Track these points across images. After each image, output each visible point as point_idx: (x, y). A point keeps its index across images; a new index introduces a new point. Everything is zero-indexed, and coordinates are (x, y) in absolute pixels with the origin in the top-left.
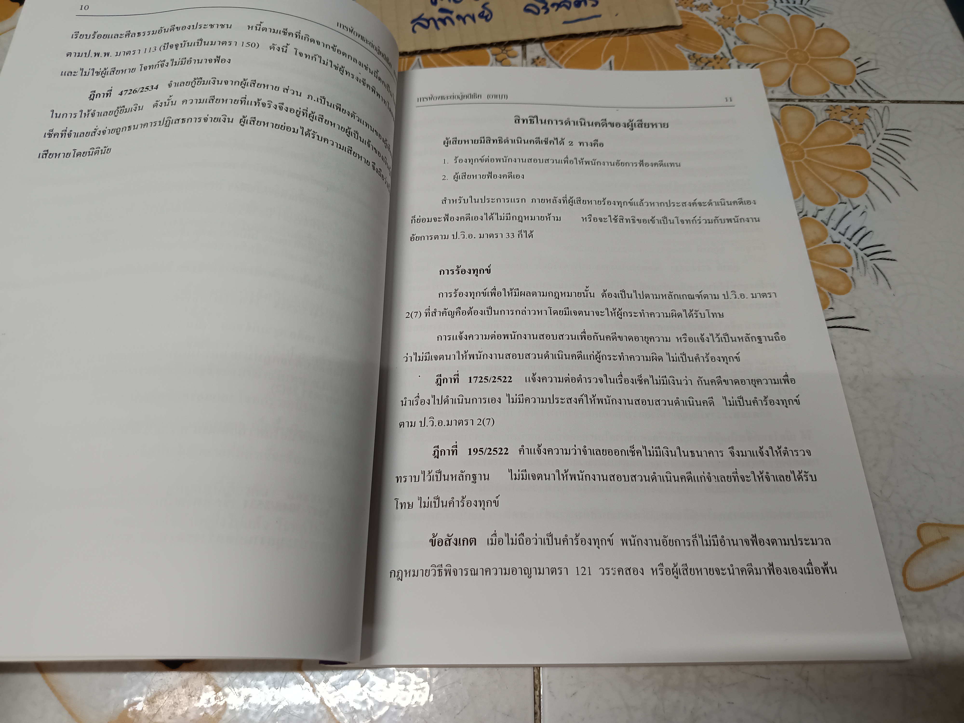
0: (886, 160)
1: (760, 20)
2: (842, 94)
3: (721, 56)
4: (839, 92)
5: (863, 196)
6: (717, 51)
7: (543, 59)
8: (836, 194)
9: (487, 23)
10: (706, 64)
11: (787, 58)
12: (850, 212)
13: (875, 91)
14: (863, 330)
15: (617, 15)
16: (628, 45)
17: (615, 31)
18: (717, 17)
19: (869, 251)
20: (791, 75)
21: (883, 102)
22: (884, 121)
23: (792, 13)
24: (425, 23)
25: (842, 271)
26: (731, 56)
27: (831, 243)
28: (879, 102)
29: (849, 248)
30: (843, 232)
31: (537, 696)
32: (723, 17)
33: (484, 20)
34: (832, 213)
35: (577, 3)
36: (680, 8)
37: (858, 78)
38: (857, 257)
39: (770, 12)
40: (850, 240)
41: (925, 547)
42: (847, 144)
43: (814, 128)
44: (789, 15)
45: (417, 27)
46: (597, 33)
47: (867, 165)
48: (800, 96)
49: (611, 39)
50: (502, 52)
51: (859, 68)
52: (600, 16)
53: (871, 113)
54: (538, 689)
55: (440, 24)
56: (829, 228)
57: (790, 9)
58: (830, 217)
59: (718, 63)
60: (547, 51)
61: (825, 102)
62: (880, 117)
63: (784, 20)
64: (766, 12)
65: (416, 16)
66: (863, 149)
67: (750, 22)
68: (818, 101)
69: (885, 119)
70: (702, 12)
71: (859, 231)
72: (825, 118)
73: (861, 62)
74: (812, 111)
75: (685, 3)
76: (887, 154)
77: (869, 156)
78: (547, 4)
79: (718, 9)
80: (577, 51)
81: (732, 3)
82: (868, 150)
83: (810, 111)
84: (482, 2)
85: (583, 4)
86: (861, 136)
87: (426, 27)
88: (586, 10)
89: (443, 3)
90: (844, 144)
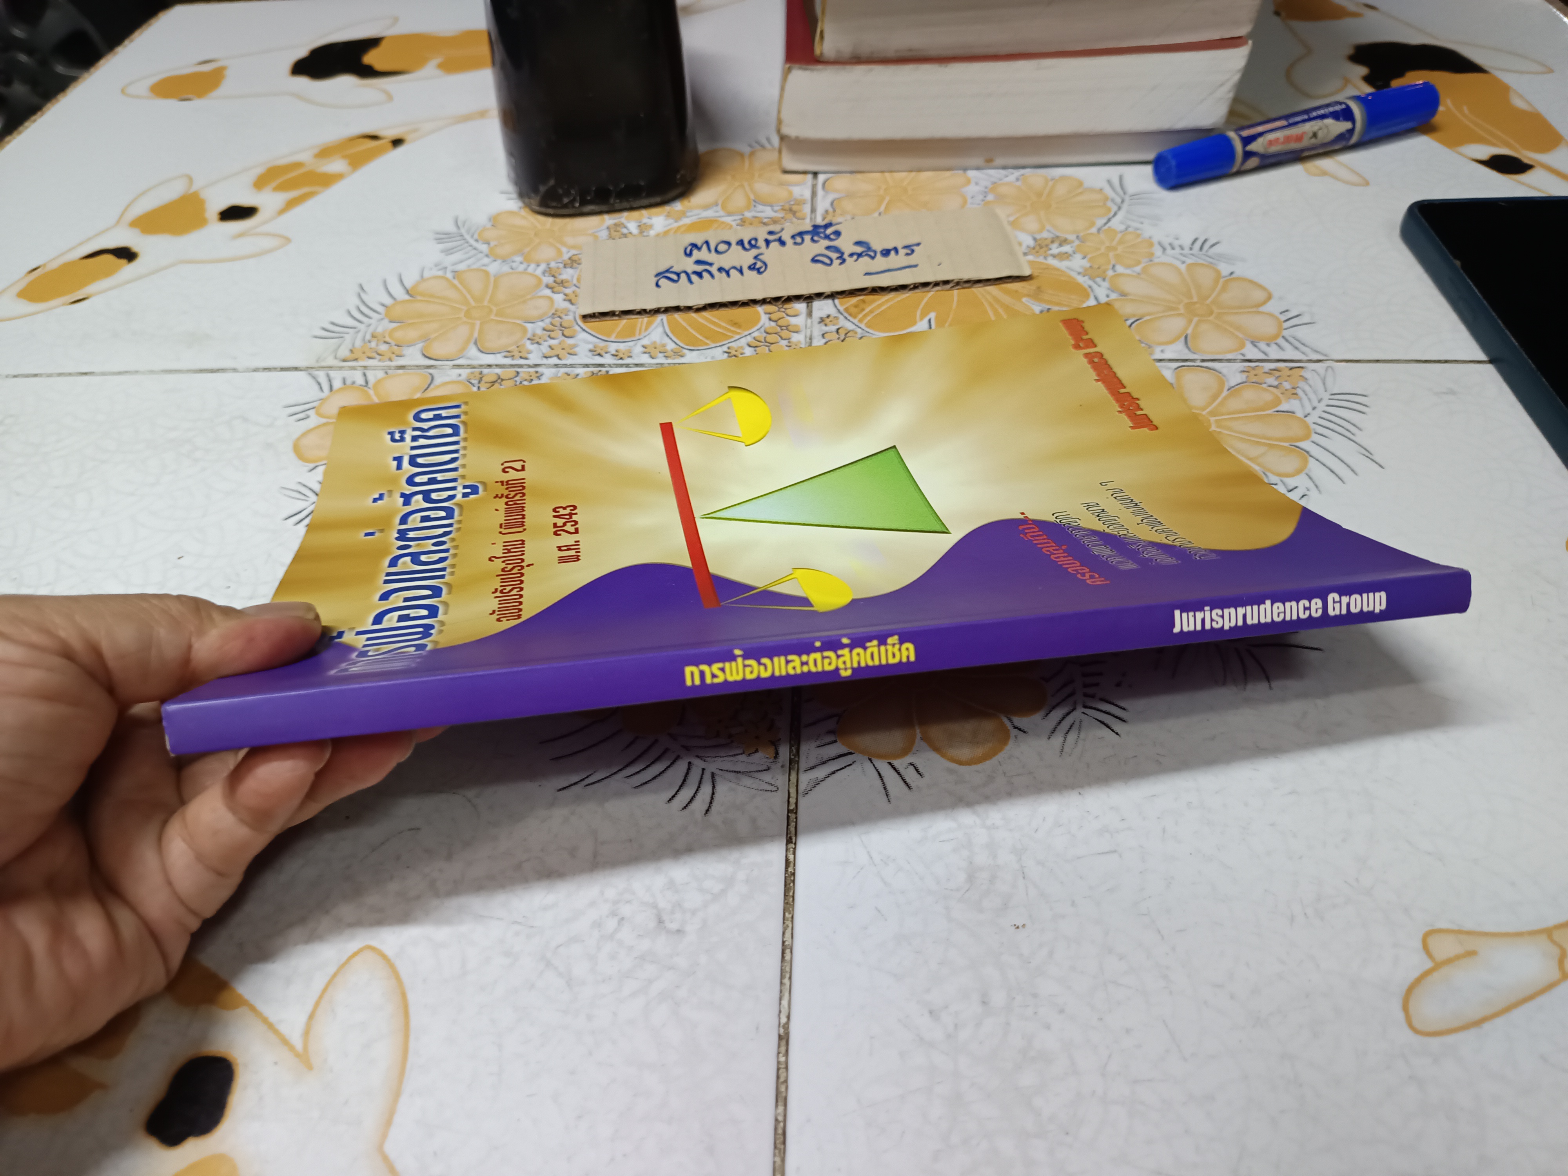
0: (1334, 431)
1: (1144, 268)
2: (1264, 353)
4: (1260, 350)
5: (1303, 477)
6: (1082, 305)
7: (835, 317)
8: (1262, 474)
9: (760, 276)
11: (1182, 311)
13: (1312, 349)
15: (939, 263)
16: (955, 299)
17: (937, 284)
18: (1082, 267)
20: (1189, 332)
21: (1324, 361)
22: (1327, 384)
23: (1189, 261)
24: (675, 277)
28: (1318, 361)
32: (1091, 267)
33: (755, 272)
35: (884, 252)
36: (1030, 258)
37: (1285, 333)
39: (1156, 260)
41: (1438, 966)
42: (1275, 411)
44: (1184, 263)
45: (663, 282)
46: (912, 286)
47: (1306, 437)
48: (1203, 356)
49: (931, 294)
50: (779, 311)
51: (1287, 322)
52: (916, 266)
53: (1307, 375)
55: (694, 278)
57: (1185, 256)
60: (841, 308)
61: (1240, 362)
62: (1322, 380)
63: (1177, 268)
64: (1151, 261)
65: (662, 269)
66: (1299, 418)
67: (1128, 272)
68: (1229, 361)
69: (1329, 381)
70: (1061, 261)
72: (1240, 381)
73: (1290, 315)
74: (1220, 373)
75: (1037, 252)
76: (1337, 424)
77: (1308, 426)
78: (843, 254)
79: (1084, 258)
80: (883, 308)
81: (1103, 250)
82: (1307, 419)
83: (1217, 373)
84: (754, 252)
85: (893, 253)
86: (1295, 402)
87: (675, 281)
88: (897, 260)
89: (701, 255)
90: (1270, 412)
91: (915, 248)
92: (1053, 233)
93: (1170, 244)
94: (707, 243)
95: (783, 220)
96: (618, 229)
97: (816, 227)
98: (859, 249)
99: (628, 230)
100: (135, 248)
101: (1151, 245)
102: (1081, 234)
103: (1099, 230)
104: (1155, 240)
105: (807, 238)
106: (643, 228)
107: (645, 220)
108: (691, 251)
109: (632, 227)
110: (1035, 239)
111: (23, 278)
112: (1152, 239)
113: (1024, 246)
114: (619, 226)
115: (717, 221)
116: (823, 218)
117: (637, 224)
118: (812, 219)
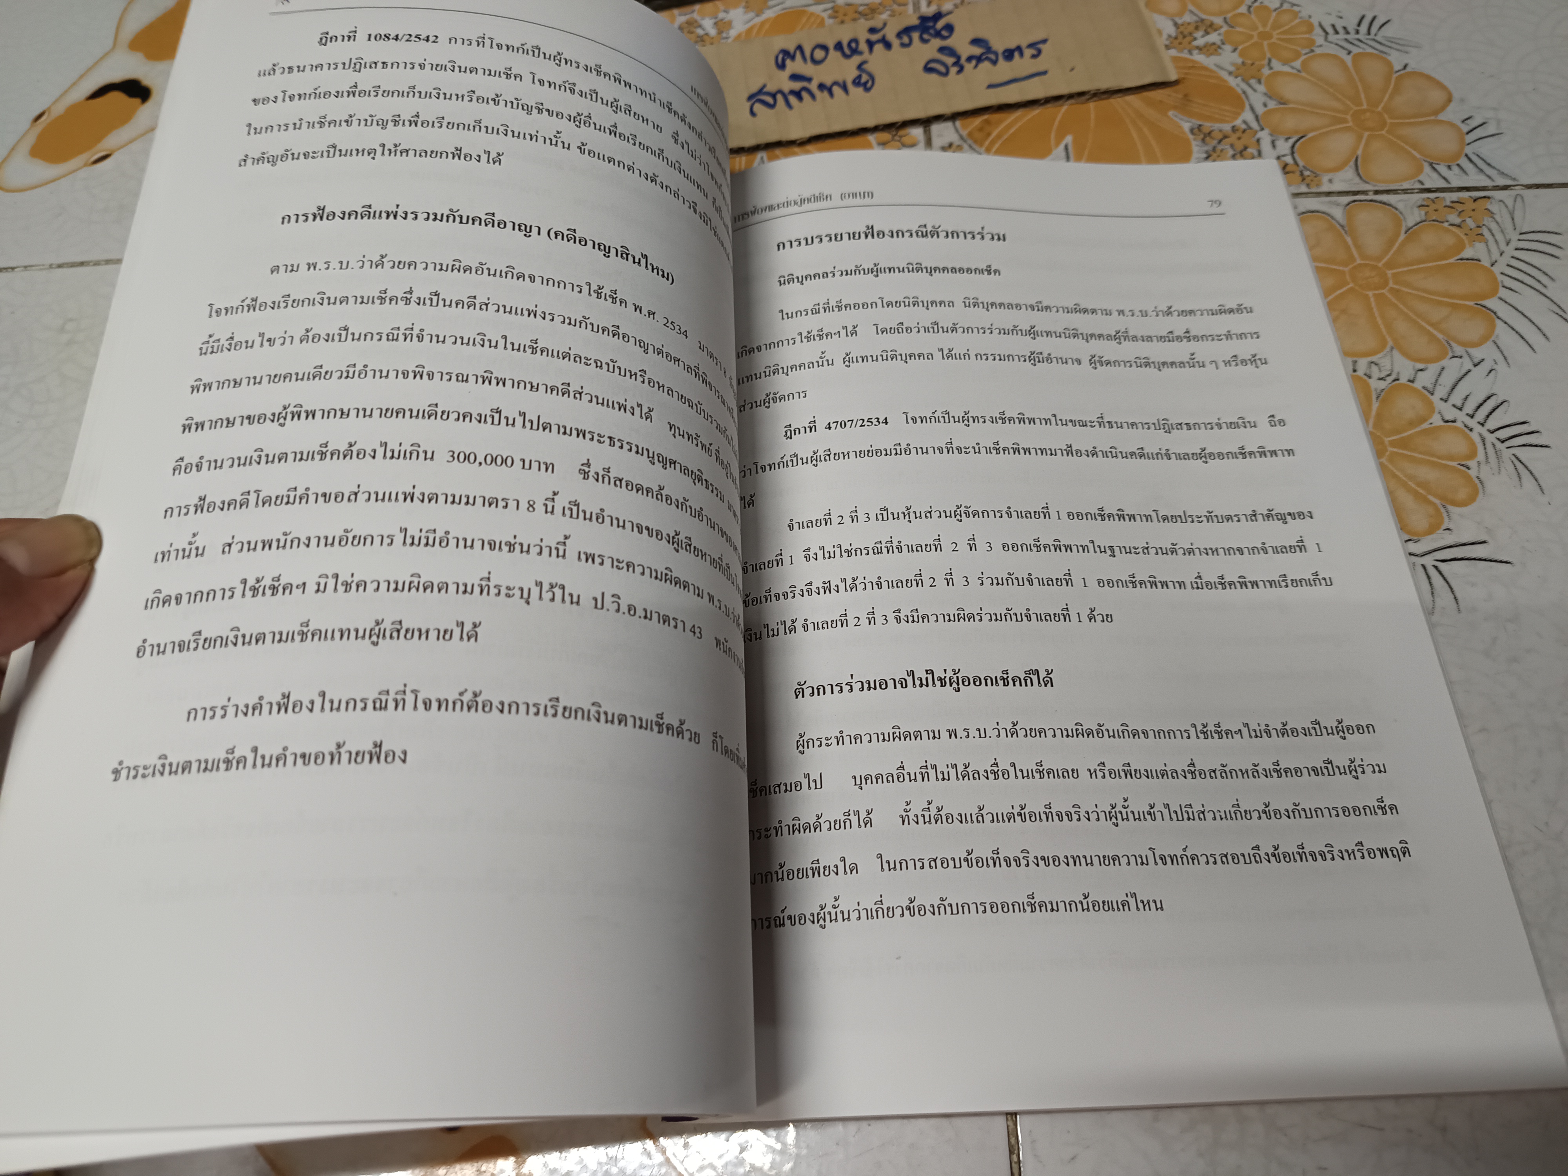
0: (1522, 282)
1: (1304, 63)
2: (1445, 178)
3: (1244, 126)
4: (1440, 175)
5: (1490, 344)
6: (1236, 119)
7: (958, 144)
8: (1445, 343)
9: (868, 95)
10: (1220, 141)
11: (1351, 124)
12: (1469, 371)
13: (1499, 170)
14: (1501, 562)
15: (1072, 69)
16: (1093, 116)
17: (1071, 96)
18: (1233, 64)
19: (1504, 434)
20: (1359, 152)
21: (1512, 188)
22: (1516, 220)
23: (1356, 50)
24: (770, 100)
25: (1462, 468)
26: (1258, 124)
27: (1442, 424)
28: (1506, 188)
30: (1459, 404)
32: (1243, 63)
33: (861, 89)
34: (1440, 375)
35: (1007, 54)
36: (1173, 52)
37: (1468, 150)
38: (1484, 445)
40: (1472, 416)
42: (1457, 260)
43: (1402, 236)
44: (1349, 53)
45: (758, 107)
46: (1043, 101)
47: (1493, 293)
48: (1375, 185)
49: (1064, 108)
50: (893, 139)
51: (1470, 134)
52: (1045, 73)
53: (1494, 207)
55: (793, 100)
56: (1435, 399)
57: (1351, 43)
58: (1437, 381)
59: (1239, 138)
60: (964, 133)
61: (1417, 193)
62: (1510, 213)
63: (1342, 62)
64: (1312, 51)
65: (754, 89)
66: (1483, 267)
67: (1286, 69)
68: (1405, 191)
69: (1518, 215)
70: (1209, 55)
71: (1485, 401)
72: (1418, 220)
73: (1473, 123)
74: (1396, 209)
75: (1180, 44)
76: (1525, 273)
77: (1495, 279)
78: (959, 58)
79: (1234, 50)
80: (1012, 131)
81: (1255, 39)
82: (1493, 269)
83: (1394, 210)
84: (856, 60)
85: (1016, 54)
86: (1480, 246)
87: (772, 106)
88: (1022, 65)
89: (796, 66)
90: (1452, 260)
91: (1041, 46)
92: (1196, 15)
93: (1333, 26)
94: (800, 48)
95: (883, 8)
96: (692, 29)
97: (924, 19)
98: (977, 51)
99: (703, 29)
100: (146, 82)
101: (1310, 29)
102: (1229, 15)
103: (1250, 7)
104: (1315, 21)
105: (915, 35)
106: (722, 26)
107: (721, 15)
108: (784, 61)
109: (708, 24)
110: (1176, 24)
111: (29, 130)
112: (1313, 20)
113: (1165, 36)
114: (692, 24)
115: (804, 12)
116: (929, 4)
117: (713, 21)
118: (917, 6)
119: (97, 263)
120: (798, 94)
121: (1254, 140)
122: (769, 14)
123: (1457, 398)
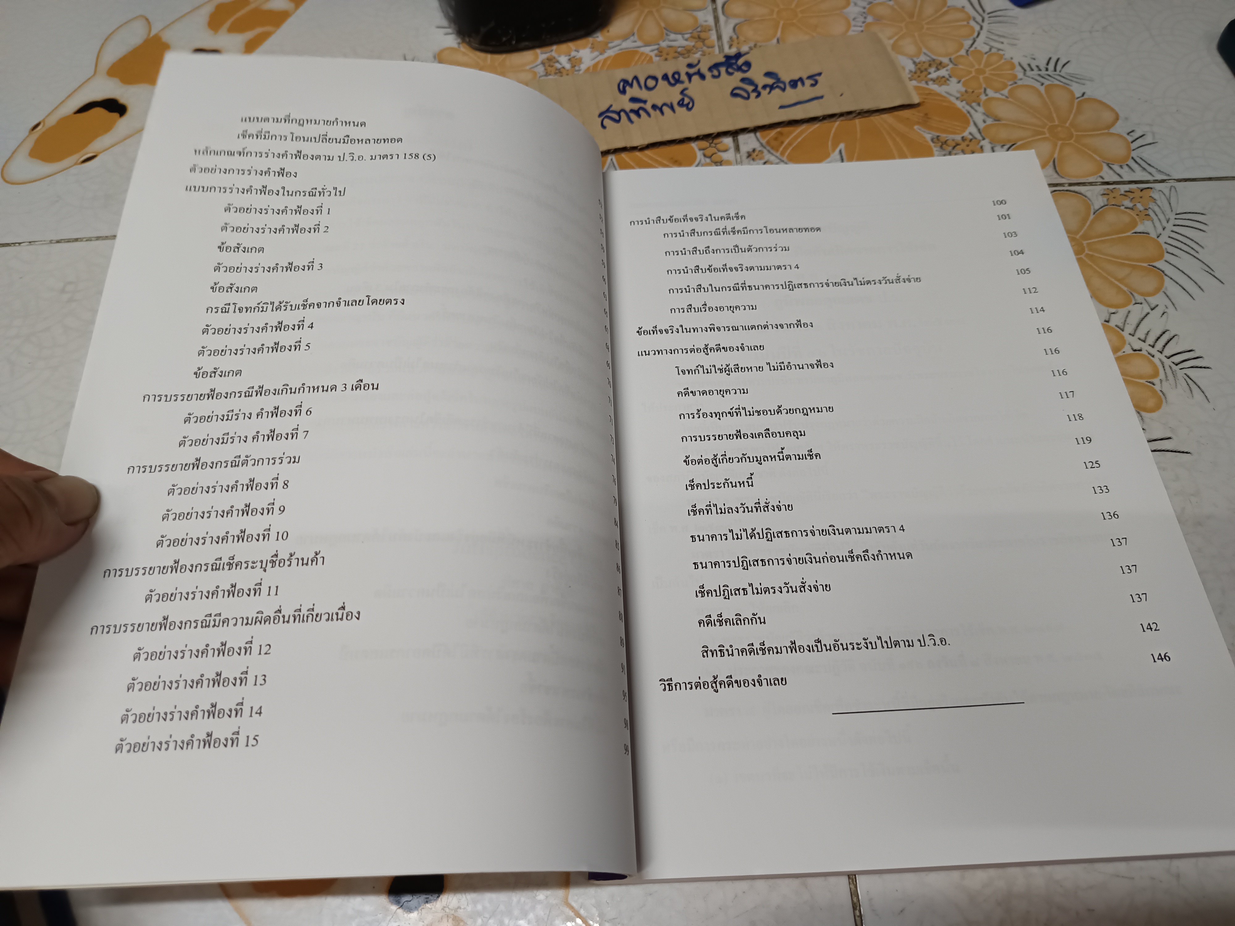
0: (1181, 249)
1: (1010, 91)
2: (1119, 175)
3: (970, 137)
4: (1115, 172)
5: (1161, 295)
6: (964, 131)
7: (760, 151)
8: (1129, 293)
9: (689, 113)
10: (954, 148)
11: (1047, 135)
12: (1148, 313)
13: (1157, 169)
14: (1183, 452)
15: (841, 95)
16: (858, 129)
17: (842, 115)
18: (958, 92)
19: (1177, 359)
20: (1056, 156)
21: (1167, 181)
22: (1172, 204)
23: (1047, 83)
24: (615, 116)
25: (1149, 384)
26: (982, 136)
27: (1132, 352)
28: (1163, 181)
29: (1153, 356)
30: (1143, 337)
31: (858, 916)
32: (966, 91)
33: (685, 109)
34: (1127, 316)
35: (792, 83)
36: (914, 83)
37: (1134, 154)
38: (1164, 367)
40: (1153, 347)
42: (1133, 233)
43: (1092, 217)
45: (607, 122)
46: (821, 118)
47: (1160, 257)
48: (1069, 180)
49: (837, 124)
50: (710, 146)
51: (1134, 143)
52: (822, 97)
53: (1156, 196)
54: (858, 908)
55: (633, 116)
56: (1125, 334)
57: (1043, 77)
58: (1125, 321)
59: (968, 146)
60: (764, 142)
61: (1100, 185)
62: (1167, 199)
63: (1038, 91)
64: (1016, 83)
65: (604, 108)
66: (1153, 238)
67: (997, 95)
68: (1091, 184)
69: (1173, 201)
70: (940, 85)
71: (1161, 335)
72: (1102, 205)
73: (1136, 135)
74: (1086, 197)
75: (919, 77)
76: (1182, 242)
77: (1160, 246)
78: (756, 86)
79: (959, 82)
80: (799, 140)
81: (974, 74)
82: (1159, 239)
83: (1084, 197)
84: (679, 87)
85: (799, 84)
86: (1148, 223)
87: (618, 121)
88: (804, 91)
89: (634, 91)
90: (1129, 234)
91: (817, 78)
92: (929, 56)
93: (1029, 65)
94: (636, 78)
95: (695, 49)
97: (728, 57)
98: (770, 81)
99: (561, 64)
100: (122, 101)
101: (1013, 67)
102: (953, 57)
103: (967, 51)
104: (1016, 61)
105: (723, 70)
106: (575, 62)
107: (573, 54)
108: (624, 87)
109: (564, 60)
110: (914, 63)
111: (28, 136)
112: (1013, 61)
113: (907, 71)
114: (551, 60)
115: (637, 52)
116: (730, 46)
117: (567, 58)
118: (721, 48)
119: (89, 239)
120: (637, 113)
121: (979, 147)
122: (610, 53)
123: (1141, 333)
